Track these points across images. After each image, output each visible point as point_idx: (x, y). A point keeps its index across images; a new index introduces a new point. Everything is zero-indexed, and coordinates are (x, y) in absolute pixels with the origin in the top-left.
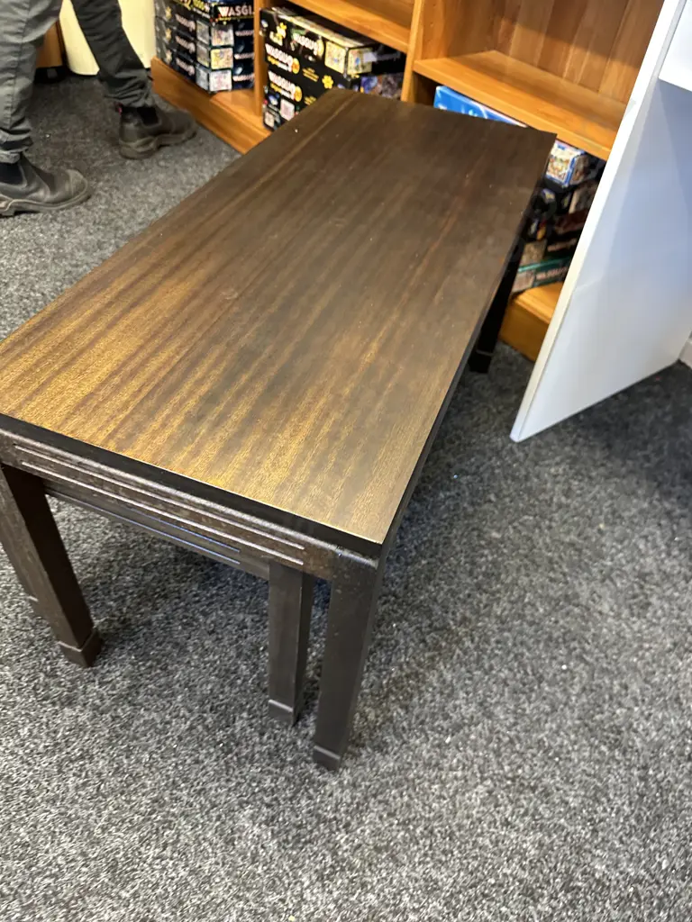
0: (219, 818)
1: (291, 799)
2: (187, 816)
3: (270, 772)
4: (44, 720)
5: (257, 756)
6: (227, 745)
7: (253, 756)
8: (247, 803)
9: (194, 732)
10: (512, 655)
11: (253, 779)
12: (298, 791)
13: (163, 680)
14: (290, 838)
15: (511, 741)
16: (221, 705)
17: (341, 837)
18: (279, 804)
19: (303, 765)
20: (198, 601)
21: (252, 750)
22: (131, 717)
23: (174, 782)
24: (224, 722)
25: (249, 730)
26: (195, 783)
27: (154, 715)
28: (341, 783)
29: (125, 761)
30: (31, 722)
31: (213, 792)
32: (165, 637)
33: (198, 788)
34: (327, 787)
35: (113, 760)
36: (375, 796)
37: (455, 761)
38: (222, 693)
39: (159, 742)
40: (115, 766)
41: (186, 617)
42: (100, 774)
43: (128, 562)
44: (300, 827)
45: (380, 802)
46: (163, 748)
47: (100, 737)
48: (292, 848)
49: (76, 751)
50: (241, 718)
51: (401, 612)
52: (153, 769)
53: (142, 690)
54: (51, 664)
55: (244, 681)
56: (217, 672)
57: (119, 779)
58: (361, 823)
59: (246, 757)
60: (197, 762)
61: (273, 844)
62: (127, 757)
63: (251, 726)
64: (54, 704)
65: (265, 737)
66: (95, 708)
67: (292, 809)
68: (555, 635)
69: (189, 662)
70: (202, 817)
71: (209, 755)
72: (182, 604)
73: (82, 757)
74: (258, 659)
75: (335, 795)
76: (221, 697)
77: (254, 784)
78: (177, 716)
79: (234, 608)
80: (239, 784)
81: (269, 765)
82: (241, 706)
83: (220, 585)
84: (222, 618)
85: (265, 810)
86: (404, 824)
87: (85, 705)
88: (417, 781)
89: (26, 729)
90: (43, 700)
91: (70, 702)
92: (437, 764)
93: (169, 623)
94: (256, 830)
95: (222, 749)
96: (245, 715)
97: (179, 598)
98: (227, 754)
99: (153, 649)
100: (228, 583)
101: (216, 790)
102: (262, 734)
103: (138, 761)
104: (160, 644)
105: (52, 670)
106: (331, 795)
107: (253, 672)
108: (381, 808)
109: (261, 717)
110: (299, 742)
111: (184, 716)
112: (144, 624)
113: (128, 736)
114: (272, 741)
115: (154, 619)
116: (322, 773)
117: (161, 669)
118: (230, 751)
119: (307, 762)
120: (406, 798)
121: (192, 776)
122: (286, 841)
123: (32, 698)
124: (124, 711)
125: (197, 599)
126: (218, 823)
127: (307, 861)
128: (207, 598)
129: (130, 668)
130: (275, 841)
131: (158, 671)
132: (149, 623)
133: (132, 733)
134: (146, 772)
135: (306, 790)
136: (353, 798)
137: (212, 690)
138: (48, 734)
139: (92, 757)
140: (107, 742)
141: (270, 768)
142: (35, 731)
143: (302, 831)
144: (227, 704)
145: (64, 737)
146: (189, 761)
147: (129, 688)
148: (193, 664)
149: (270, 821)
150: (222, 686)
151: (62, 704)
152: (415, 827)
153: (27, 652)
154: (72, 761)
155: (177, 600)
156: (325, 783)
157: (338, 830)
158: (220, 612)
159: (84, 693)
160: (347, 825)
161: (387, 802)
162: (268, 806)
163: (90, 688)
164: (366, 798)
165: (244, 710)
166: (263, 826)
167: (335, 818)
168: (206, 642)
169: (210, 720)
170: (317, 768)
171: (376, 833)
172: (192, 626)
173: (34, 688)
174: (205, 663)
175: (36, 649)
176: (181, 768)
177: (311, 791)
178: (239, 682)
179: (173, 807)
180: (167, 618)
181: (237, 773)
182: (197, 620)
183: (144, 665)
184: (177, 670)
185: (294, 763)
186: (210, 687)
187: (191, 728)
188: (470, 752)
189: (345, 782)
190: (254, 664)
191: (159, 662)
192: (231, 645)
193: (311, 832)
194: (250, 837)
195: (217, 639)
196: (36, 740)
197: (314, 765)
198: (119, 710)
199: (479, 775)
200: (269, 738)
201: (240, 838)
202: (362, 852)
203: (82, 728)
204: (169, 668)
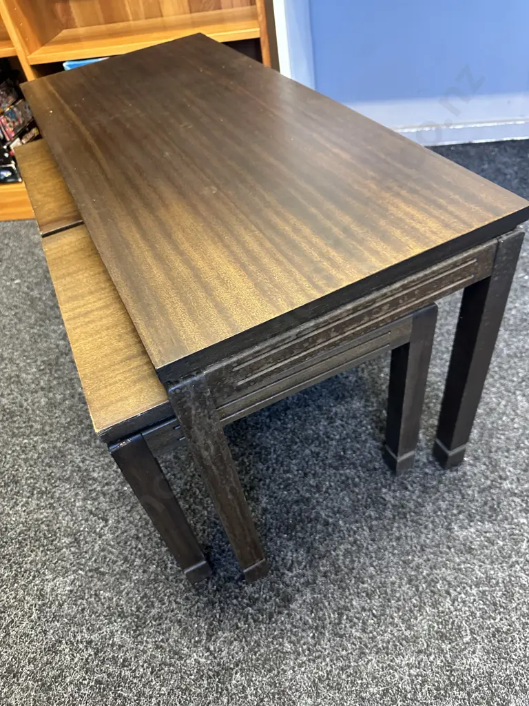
0: (449, 548)
1: (463, 498)
2: (435, 566)
3: (437, 499)
4: (289, 626)
5: (420, 500)
6: (399, 513)
7: (418, 502)
8: (450, 524)
9: (374, 528)
10: (446, 335)
11: (435, 512)
12: (460, 491)
13: (319, 527)
14: (490, 513)
15: (500, 367)
16: (367, 501)
17: (506, 485)
18: (463, 506)
19: (444, 478)
20: (274, 470)
21: (413, 500)
22: (333, 564)
23: (404, 562)
24: (380, 506)
25: (398, 494)
26: (414, 548)
27: (342, 547)
28: (470, 465)
29: (366, 585)
30: (283, 638)
31: (428, 541)
32: (285, 506)
33: (419, 548)
34: (469, 473)
35: (358, 593)
36: (491, 452)
37: (494, 400)
38: (358, 494)
39: (366, 554)
40: (364, 595)
41: (281, 484)
42: (364, 609)
43: (200, 497)
44: (486, 504)
45: (496, 451)
46: (373, 555)
47: (332, 594)
48: (497, 516)
49: (332, 615)
50: (385, 494)
51: (376, 367)
52: (385, 570)
53: (316, 545)
54: (243, 598)
55: (359, 477)
56: (339, 489)
57: (377, 597)
58: (503, 470)
59: (416, 507)
60: (398, 539)
61: (488, 525)
62: (363, 583)
63: (395, 491)
64: (280, 613)
65: (410, 487)
66: (307, 584)
67: (471, 501)
68: (447, 309)
69: (318, 502)
70: (442, 557)
71: (399, 528)
72: (268, 481)
73: (341, 615)
74: (348, 459)
75: (476, 471)
76: (360, 497)
77: (439, 513)
78: (355, 533)
79: (298, 452)
80: (433, 522)
81: (430, 497)
82: (376, 489)
83: (272, 450)
84: (299, 463)
85: (461, 516)
86: (518, 448)
87: (298, 590)
88: (495, 425)
89: (286, 644)
90: (270, 619)
91: (288, 600)
92: (491, 410)
93: (276, 498)
94: (473, 530)
95: (400, 518)
96: (384, 490)
97: (260, 480)
98: (405, 517)
99: (288, 519)
100: (275, 445)
101: (428, 538)
102: (406, 489)
103: (371, 577)
104: (288, 513)
105: (250, 599)
106: (475, 474)
107: (355, 468)
108: (500, 453)
109: (393, 482)
110: (427, 470)
111: (358, 528)
112: (263, 514)
113: (346, 573)
114: (414, 485)
115: (264, 505)
116: (457, 471)
117: (309, 522)
118: (405, 514)
119: (444, 474)
120: (502, 437)
121: (408, 548)
122: (490, 517)
123: (263, 627)
124: (324, 566)
125: (271, 469)
126: (452, 550)
127: (511, 512)
128: (276, 463)
129: (291, 544)
130: (486, 523)
131: (309, 525)
132: (265, 511)
133: (346, 570)
134: (383, 576)
135: (463, 486)
136: (485, 464)
137: (350, 499)
138: (303, 630)
139: (346, 608)
140: (340, 590)
141: (433, 497)
142: (293, 638)
143: (490, 504)
144: (368, 497)
145: (314, 619)
146: (395, 544)
147: (308, 552)
148: (321, 500)
149: (470, 517)
150: (353, 492)
151: (285, 607)
152: (523, 443)
153: (217, 611)
154: (340, 623)
155: (262, 483)
156: (465, 473)
157: (501, 484)
158: (294, 462)
159: (287, 586)
160: (500, 477)
161: (499, 448)
162: (460, 513)
163: (287, 579)
164: (489, 458)
165: (380, 489)
166: (472, 524)
167: (492, 481)
168: (311, 483)
169: (372, 513)
170: (451, 471)
171: (515, 465)
172: (290, 484)
173: (255, 621)
174: (326, 492)
175: (220, 602)
176: (396, 552)
177: (465, 484)
178: (357, 480)
179: (422, 573)
180: (271, 497)
181: (424, 518)
182: (289, 478)
183: (296, 532)
184: (318, 513)
185: (440, 482)
186: (347, 499)
187: (371, 529)
188: (494, 390)
189: (471, 462)
190: (350, 464)
191: (302, 521)
192: (324, 470)
193: (493, 499)
194: (474, 536)
195: (314, 475)
196: (302, 642)
197: (448, 472)
198: (321, 568)
199: (510, 394)
200: (412, 486)
201: (471, 542)
202: (522, 479)
203: (316, 602)
204: (312, 517)
